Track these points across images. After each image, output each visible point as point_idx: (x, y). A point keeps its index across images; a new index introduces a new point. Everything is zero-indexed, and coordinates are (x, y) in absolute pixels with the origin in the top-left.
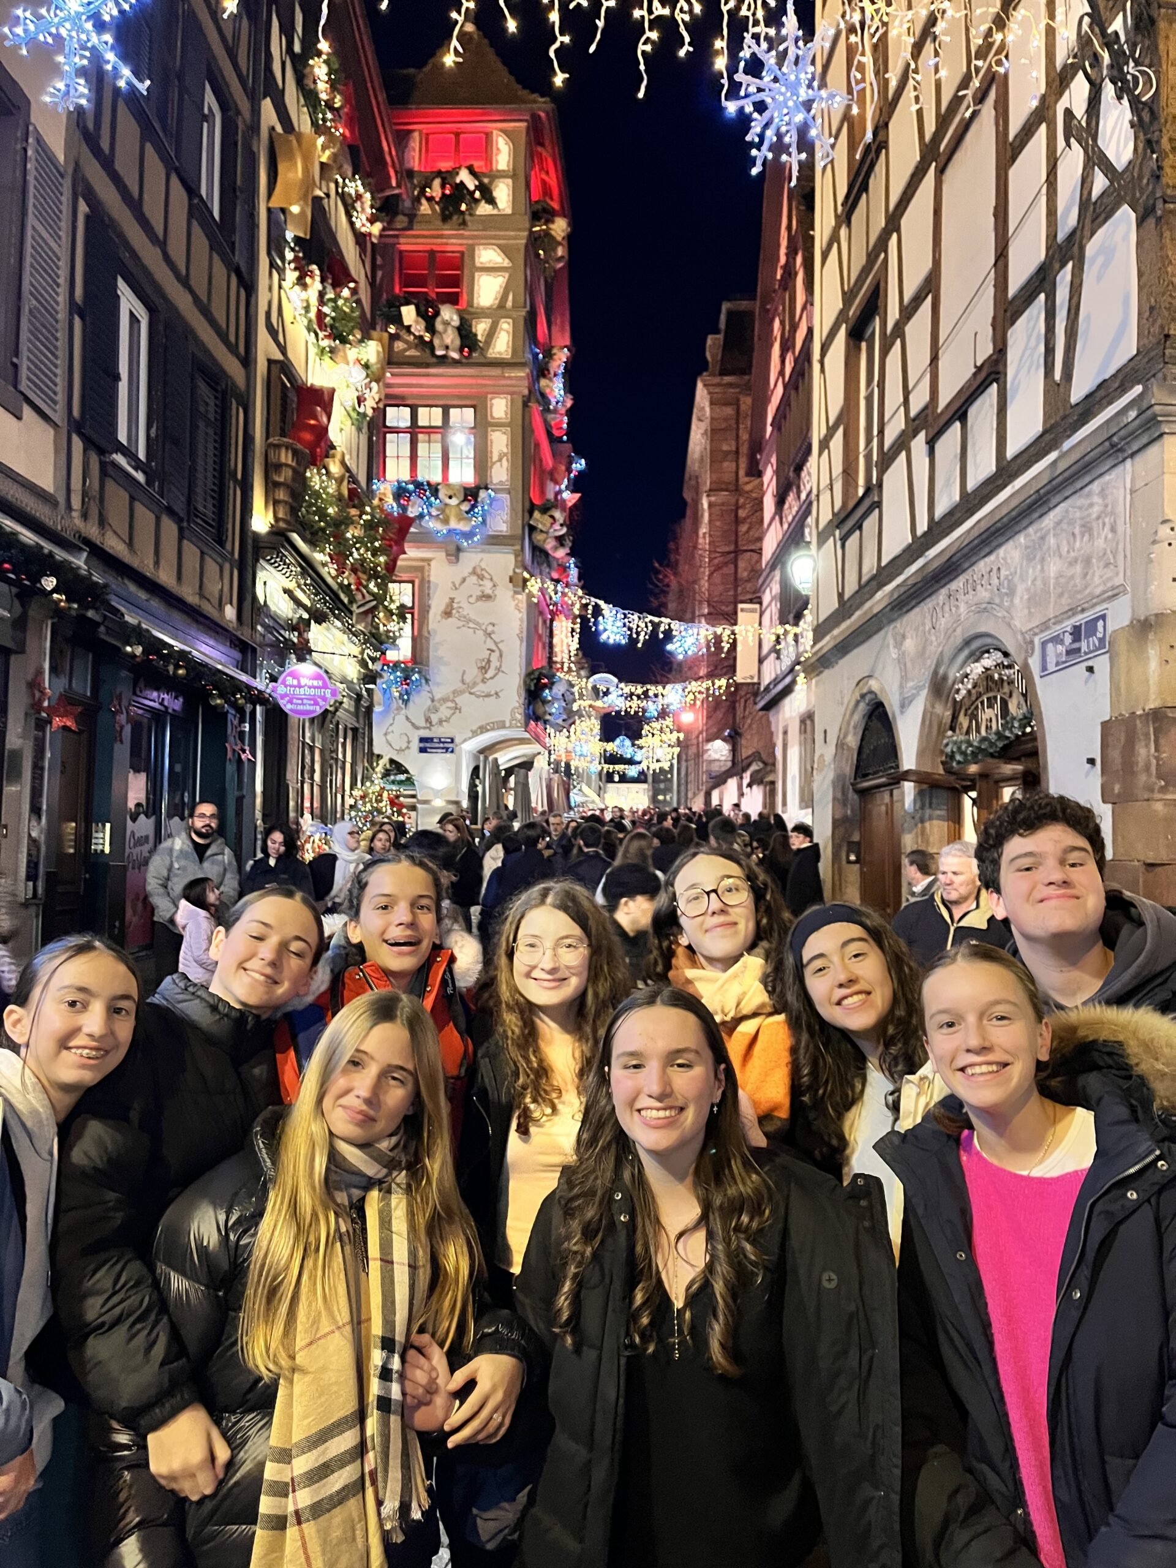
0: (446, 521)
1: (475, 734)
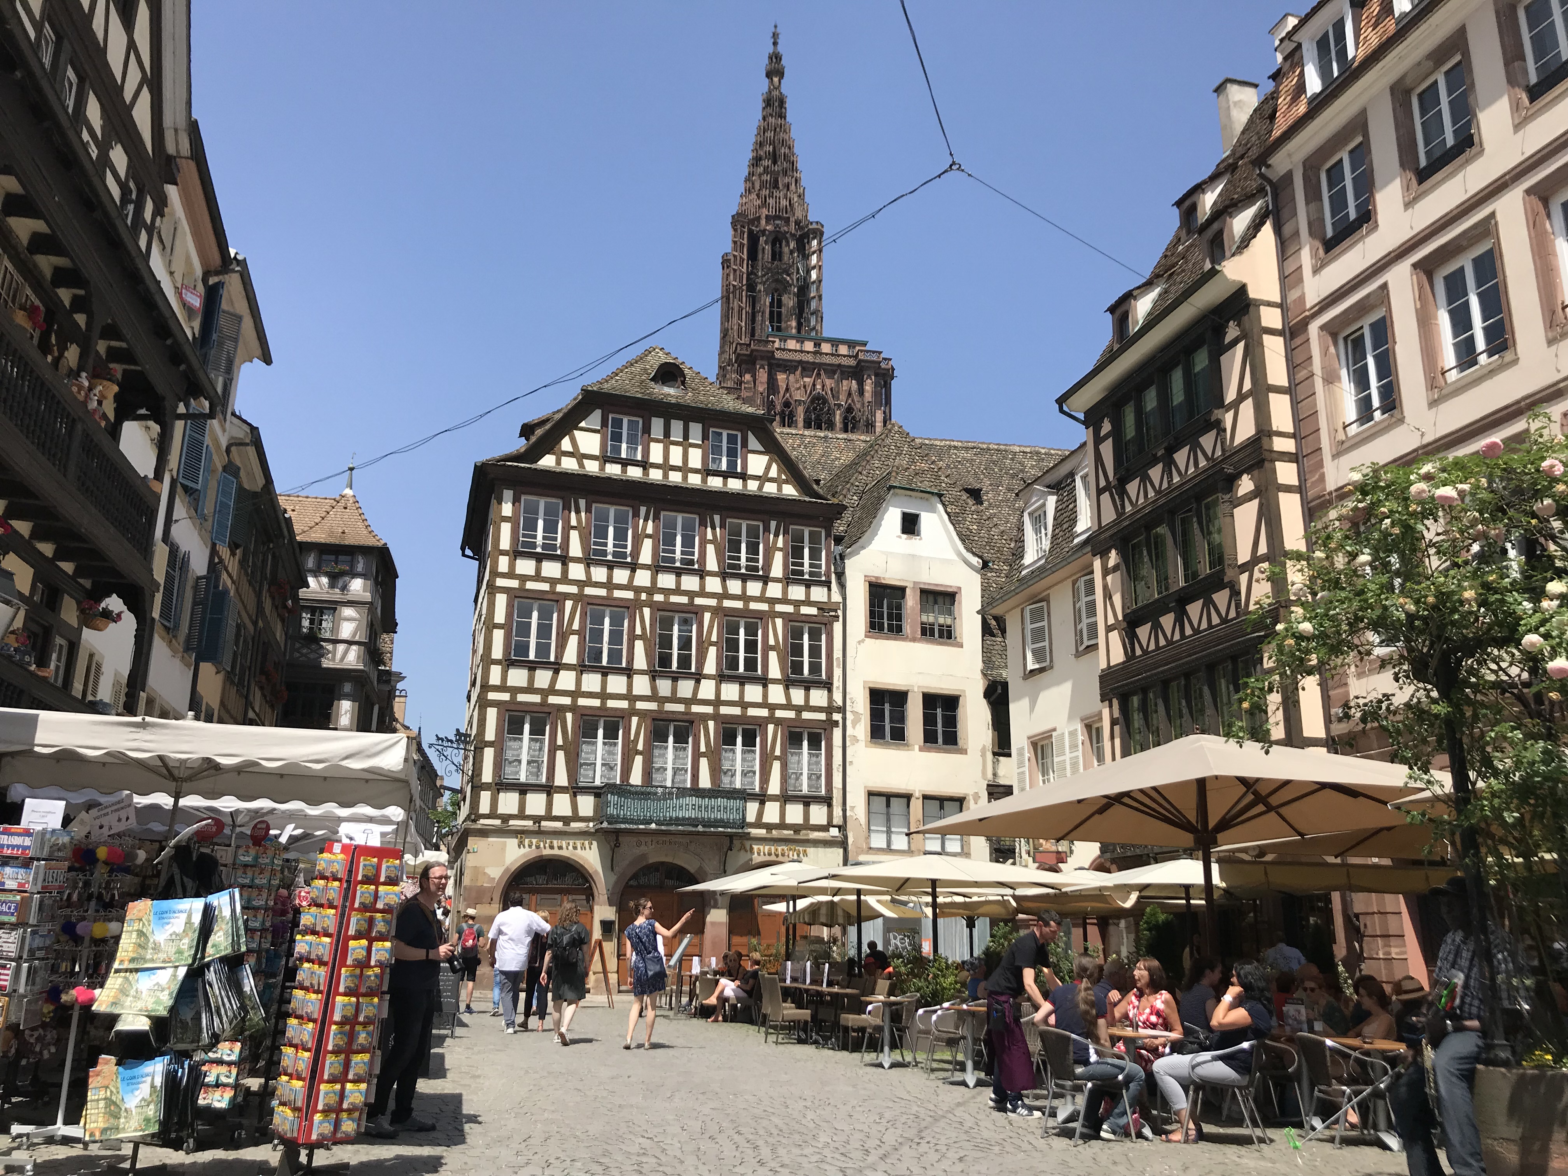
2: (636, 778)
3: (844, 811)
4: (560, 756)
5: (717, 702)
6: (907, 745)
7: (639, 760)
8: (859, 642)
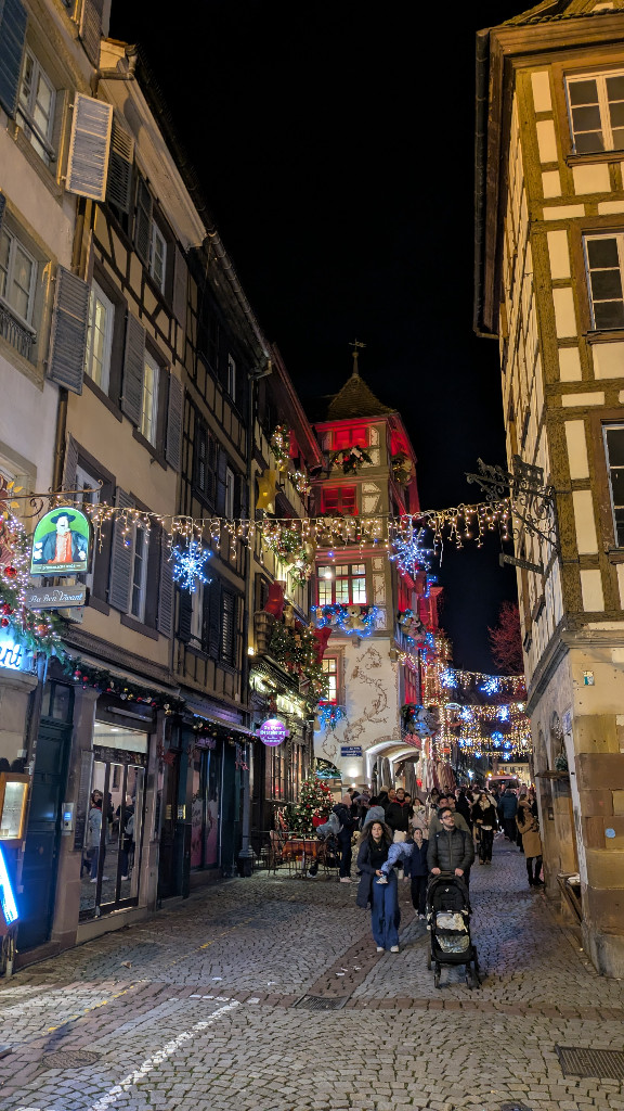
0: (351, 626)
1: (373, 744)
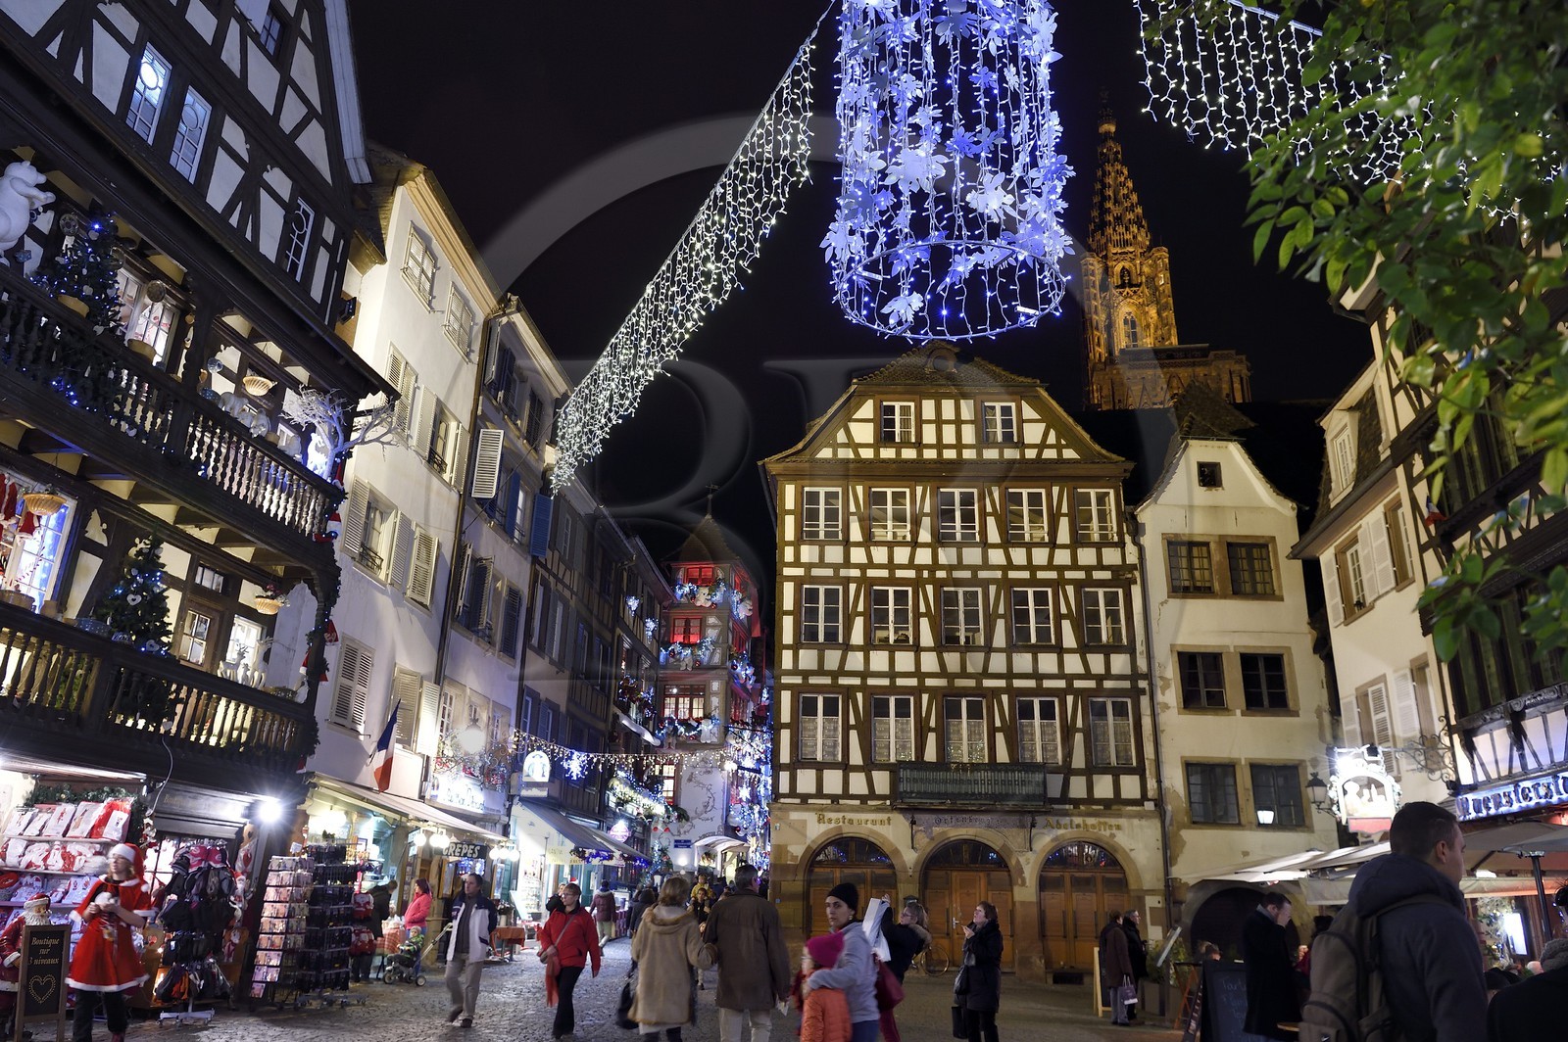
1: (701, 838)
2: (931, 754)
3: (1159, 782)
4: (853, 735)
5: (1010, 675)
6: (1227, 709)
7: (932, 738)
8: (1162, 604)
